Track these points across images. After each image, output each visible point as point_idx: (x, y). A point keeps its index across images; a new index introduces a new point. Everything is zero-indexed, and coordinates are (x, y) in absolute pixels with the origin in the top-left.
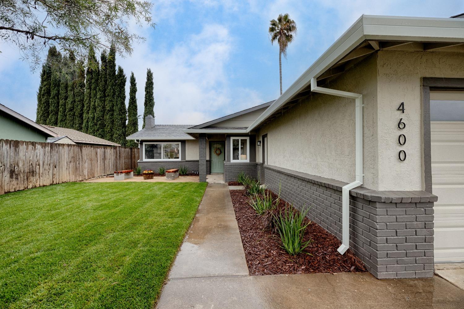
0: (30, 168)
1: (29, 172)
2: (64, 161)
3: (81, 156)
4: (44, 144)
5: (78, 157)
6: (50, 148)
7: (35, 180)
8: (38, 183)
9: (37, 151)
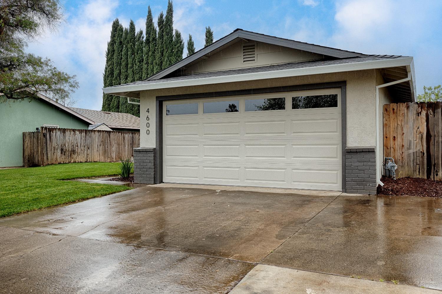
0: (72, 148)
1: (72, 151)
2: (95, 144)
3: (109, 140)
4: (81, 131)
5: (106, 141)
6: (84, 134)
7: (75, 157)
8: (77, 159)
9: (76, 136)
